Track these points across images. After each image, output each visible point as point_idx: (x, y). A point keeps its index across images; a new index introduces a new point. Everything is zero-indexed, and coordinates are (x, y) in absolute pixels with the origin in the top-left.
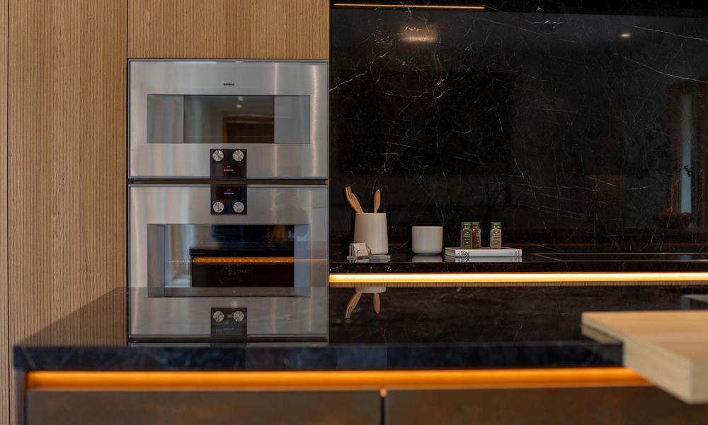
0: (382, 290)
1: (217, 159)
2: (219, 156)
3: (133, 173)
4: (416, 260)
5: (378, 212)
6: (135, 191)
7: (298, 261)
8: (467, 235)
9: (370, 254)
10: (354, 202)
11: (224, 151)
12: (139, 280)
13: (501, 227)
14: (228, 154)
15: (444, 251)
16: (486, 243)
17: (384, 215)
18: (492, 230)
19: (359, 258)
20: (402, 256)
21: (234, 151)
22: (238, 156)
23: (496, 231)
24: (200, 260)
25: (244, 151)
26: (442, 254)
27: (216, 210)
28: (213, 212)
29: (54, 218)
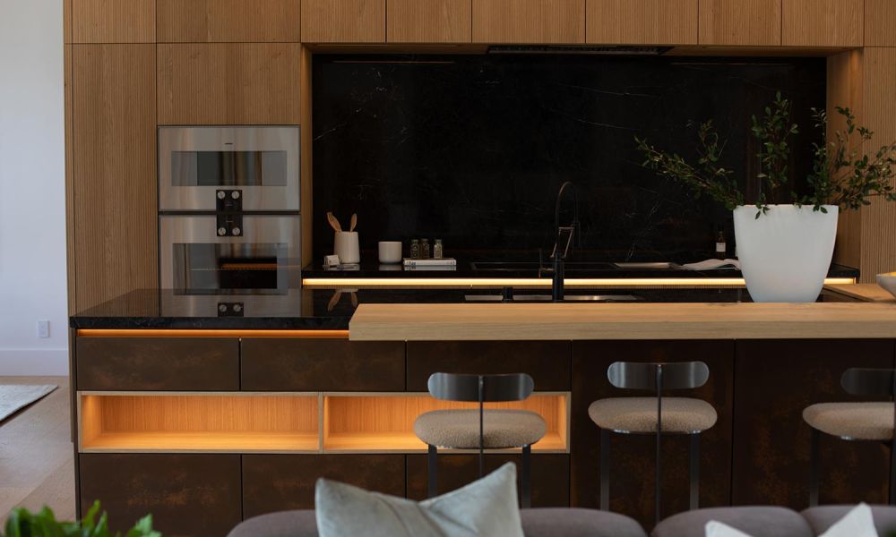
0: (356, 290)
1: (220, 197)
2: (222, 195)
3: (163, 207)
4: (382, 268)
5: (354, 230)
6: (163, 219)
7: (280, 267)
8: (415, 249)
9: (342, 263)
10: (334, 223)
11: (225, 191)
12: (168, 282)
13: (443, 243)
14: (228, 193)
15: (403, 261)
16: (431, 257)
17: (356, 233)
18: (436, 246)
19: (331, 267)
20: (370, 265)
21: (232, 191)
22: (235, 195)
23: (438, 246)
24: (228, 266)
25: (240, 192)
26: (401, 263)
27: (221, 233)
28: (218, 235)
29: (107, 239)
